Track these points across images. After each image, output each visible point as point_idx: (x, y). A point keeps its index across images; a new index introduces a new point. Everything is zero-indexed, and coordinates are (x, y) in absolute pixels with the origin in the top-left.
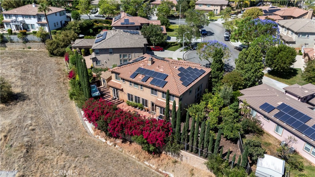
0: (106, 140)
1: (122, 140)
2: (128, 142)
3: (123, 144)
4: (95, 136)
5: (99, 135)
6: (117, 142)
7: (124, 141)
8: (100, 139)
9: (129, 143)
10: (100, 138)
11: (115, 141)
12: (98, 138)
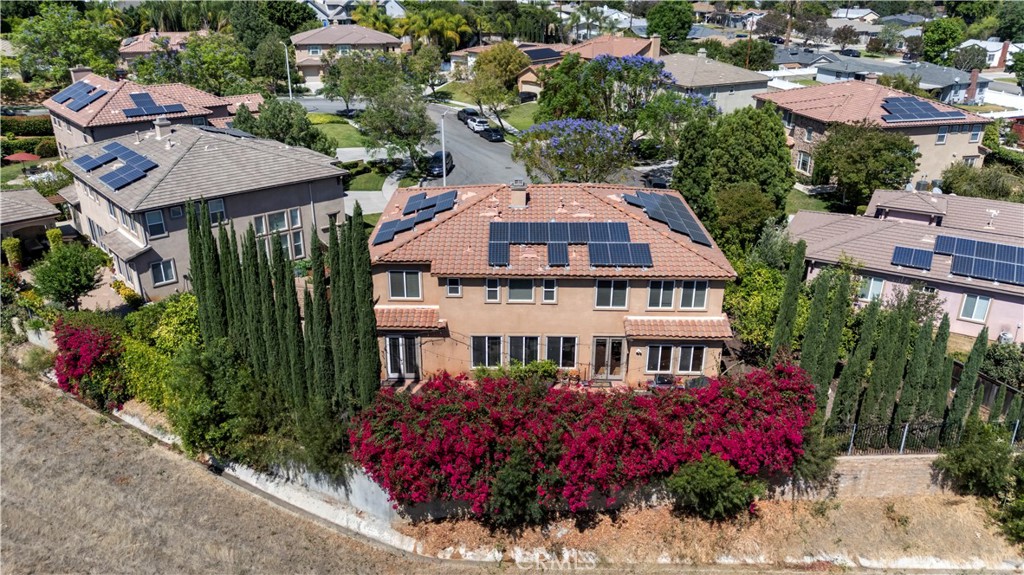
0: (504, 551)
1: (572, 522)
2: (601, 516)
3: (586, 532)
4: (440, 556)
5: (457, 544)
6: (559, 535)
7: (585, 521)
8: (471, 558)
9: (607, 519)
10: (470, 556)
11: (547, 537)
12: (456, 557)
